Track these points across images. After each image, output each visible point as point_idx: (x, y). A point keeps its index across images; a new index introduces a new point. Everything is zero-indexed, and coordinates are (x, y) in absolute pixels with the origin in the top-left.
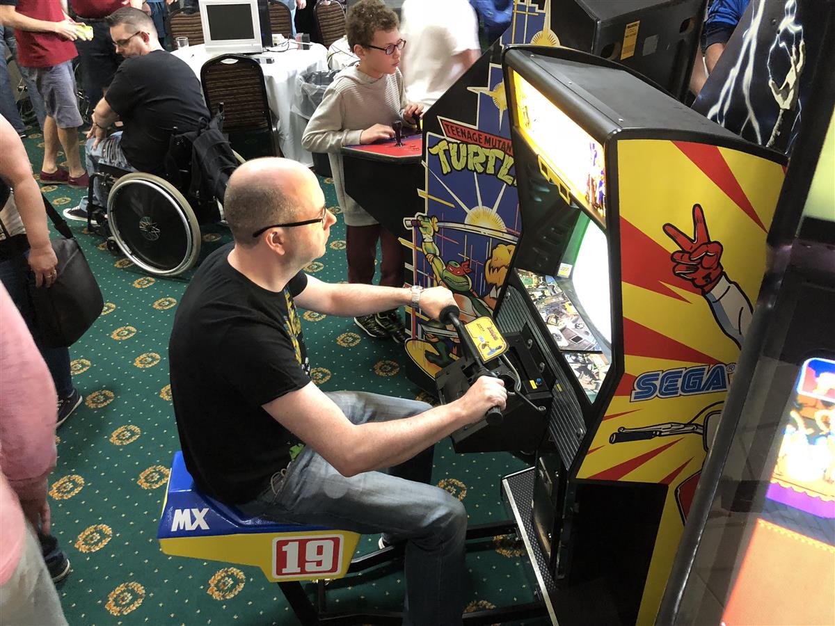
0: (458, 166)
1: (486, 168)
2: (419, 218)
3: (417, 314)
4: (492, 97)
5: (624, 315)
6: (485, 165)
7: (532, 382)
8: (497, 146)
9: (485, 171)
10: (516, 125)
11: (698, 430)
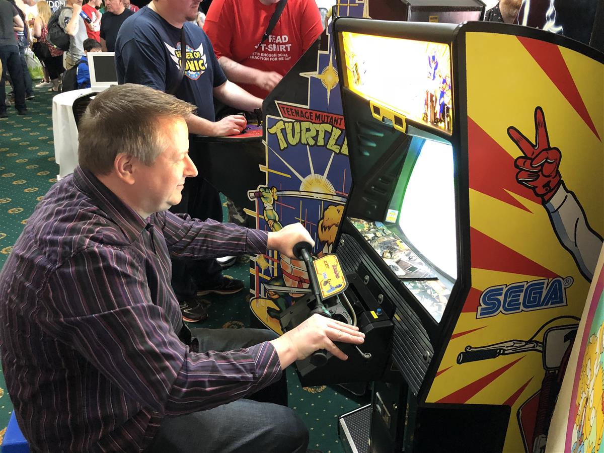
0: (293, 141)
1: (316, 141)
2: (261, 190)
3: (260, 275)
4: (320, 80)
5: (471, 225)
6: (315, 138)
7: (373, 313)
8: (326, 121)
9: (316, 143)
10: (345, 85)
11: (538, 348)
